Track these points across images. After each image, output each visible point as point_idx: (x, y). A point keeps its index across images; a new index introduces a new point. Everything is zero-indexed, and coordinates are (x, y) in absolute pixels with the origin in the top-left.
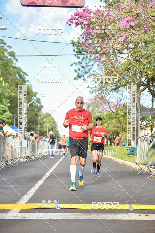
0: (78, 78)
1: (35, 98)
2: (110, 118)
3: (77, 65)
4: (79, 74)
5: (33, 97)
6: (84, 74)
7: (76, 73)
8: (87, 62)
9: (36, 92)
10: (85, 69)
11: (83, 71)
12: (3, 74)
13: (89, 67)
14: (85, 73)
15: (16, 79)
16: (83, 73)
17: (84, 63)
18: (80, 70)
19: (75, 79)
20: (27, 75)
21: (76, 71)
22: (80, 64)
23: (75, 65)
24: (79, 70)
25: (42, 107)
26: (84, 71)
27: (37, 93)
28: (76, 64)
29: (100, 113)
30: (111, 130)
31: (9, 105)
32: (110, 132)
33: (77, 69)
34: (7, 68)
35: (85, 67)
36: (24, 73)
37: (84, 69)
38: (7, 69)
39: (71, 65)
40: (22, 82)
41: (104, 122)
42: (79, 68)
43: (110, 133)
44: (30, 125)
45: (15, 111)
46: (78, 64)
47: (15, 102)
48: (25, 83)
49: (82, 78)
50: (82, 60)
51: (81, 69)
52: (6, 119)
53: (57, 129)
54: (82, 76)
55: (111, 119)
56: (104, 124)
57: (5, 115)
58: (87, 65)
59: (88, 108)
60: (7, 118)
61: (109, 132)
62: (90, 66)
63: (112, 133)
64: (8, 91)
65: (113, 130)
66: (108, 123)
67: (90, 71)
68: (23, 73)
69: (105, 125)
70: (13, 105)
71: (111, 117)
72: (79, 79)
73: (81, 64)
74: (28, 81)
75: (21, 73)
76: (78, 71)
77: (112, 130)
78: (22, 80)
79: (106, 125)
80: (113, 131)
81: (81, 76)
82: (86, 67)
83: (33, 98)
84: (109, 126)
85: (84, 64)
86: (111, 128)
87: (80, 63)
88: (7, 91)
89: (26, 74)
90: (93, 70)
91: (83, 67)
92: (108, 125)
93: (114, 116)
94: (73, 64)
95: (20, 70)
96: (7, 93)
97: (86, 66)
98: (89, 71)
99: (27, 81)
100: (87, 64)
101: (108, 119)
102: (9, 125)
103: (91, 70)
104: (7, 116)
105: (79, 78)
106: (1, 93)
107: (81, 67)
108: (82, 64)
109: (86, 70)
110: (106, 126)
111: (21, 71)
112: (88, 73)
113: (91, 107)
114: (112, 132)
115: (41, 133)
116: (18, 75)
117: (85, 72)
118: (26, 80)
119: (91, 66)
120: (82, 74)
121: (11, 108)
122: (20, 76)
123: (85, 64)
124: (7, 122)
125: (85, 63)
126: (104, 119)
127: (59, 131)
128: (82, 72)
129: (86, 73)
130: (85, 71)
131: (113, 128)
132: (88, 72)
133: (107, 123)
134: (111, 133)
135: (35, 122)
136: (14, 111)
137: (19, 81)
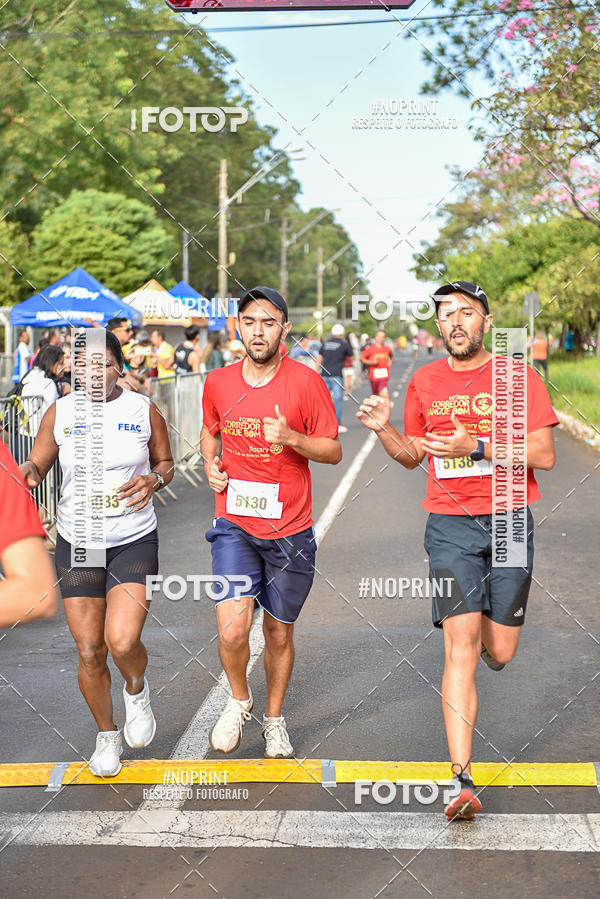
0: (437, 88)
1: (266, 151)
2: (574, 241)
3: (432, 33)
4: (441, 68)
5: (257, 147)
6: (461, 69)
7: (428, 65)
8: (474, 18)
9: (269, 128)
10: (467, 50)
11: (458, 59)
12: (130, 70)
13: (485, 40)
14: (467, 65)
15: (185, 79)
16: (460, 66)
17: (463, 25)
18: (447, 51)
19: (426, 89)
20: (233, 61)
21: (428, 58)
22: (445, 28)
23: (422, 34)
24: (442, 52)
25: (294, 187)
26: (461, 58)
27: (275, 131)
28: (431, 27)
29: (535, 212)
30: (579, 291)
31: (160, 188)
32: (576, 300)
33: (432, 48)
34: (146, 44)
35: (466, 38)
36: (217, 50)
37: (463, 48)
38: (146, 48)
39: (409, 35)
40: (213, 91)
41: (548, 256)
42: (440, 44)
43: (574, 305)
44: (251, 267)
45: (184, 213)
46: (437, 29)
47: (185, 176)
48: (224, 92)
49: (455, 85)
50: (455, 10)
51: (452, 49)
52: (152, 258)
53: (359, 275)
54: (454, 78)
55: (578, 244)
56: (552, 268)
57: (146, 241)
58: (474, 31)
59: (485, 192)
60: (153, 255)
61: (571, 302)
62: (486, 33)
63: (582, 306)
64: (153, 142)
65: (588, 293)
66: (567, 261)
67: (488, 57)
68: (213, 50)
69: (555, 271)
70: (179, 187)
71: (578, 238)
72: (444, 91)
73: (449, 30)
74: (236, 82)
75: (206, 51)
76: (440, 59)
77: (583, 294)
78: (212, 79)
79: (559, 269)
80: (587, 296)
81: (449, 77)
82: (473, 40)
83: (257, 151)
84: (572, 276)
85: (460, 28)
86: (577, 283)
87: (445, 24)
88: (151, 138)
89: (229, 56)
90: (499, 50)
91: (458, 40)
92: (566, 268)
93: (590, 230)
94: (415, 31)
95: (203, 40)
96: (149, 148)
97: (472, 36)
98: (483, 56)
99: (232, 82)
100: (473, 25)
101: (568, 244)
102: (161, 280)
103: (491, 51)
104: (152, 247)
105: (443, 86)
106: (127, 151)
107: (452, 40)
108: (451, 26)
109: (470, 53)
110: (557, 276)
111: (207, 44)
112: (479, 66)
113: (498, 190)
114: (584, 302)
115: (297, 292)
116: (195, 61)
117: (468, 62)
118: (227, 79)
119: (492, 37)
120: (453, 71)
121: (169, 201)
122: (204, 66)
123: (468, 26)
124: (154, 270)
125: (467, 22)
126: (552, 246)
127: (368, 282)
128: (455, 61)
129: (472, 64)
130: (467, 57)
131: (586, 283)
132: (477, 61)
133: (562, 264)
134: (578, 304)
135: (269, 253)
136: (183, 210)
137: (200, 85)
